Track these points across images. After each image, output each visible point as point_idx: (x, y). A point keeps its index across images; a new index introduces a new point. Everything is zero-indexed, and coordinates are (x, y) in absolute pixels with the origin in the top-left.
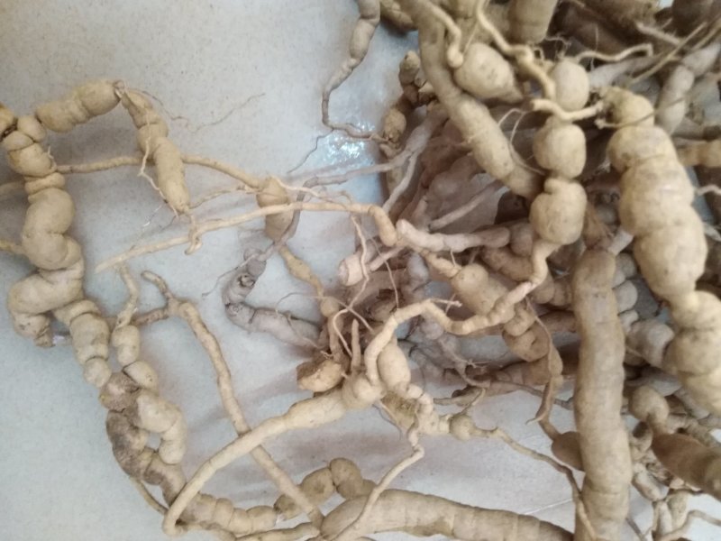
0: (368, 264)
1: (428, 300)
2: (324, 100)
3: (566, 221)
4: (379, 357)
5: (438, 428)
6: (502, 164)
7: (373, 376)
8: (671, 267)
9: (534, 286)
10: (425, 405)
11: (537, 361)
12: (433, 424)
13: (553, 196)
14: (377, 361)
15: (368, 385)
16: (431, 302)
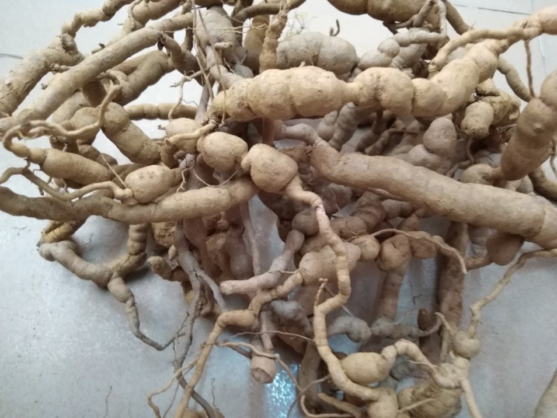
0: (264, 349)
1: (315, 307)
2: (141, 339)
3: (273, 161)
4: (349, 377)
5: (460, 368)
6: (218, 195)
7: (366, 393)
8: (318, 87)
9: (321, 206)
10: (407, 348)
11: (412, 248)
12: (454, 371)
13: (252, 164)
14: (354, 381)
15: (376, 405)
16: (317, 306)
